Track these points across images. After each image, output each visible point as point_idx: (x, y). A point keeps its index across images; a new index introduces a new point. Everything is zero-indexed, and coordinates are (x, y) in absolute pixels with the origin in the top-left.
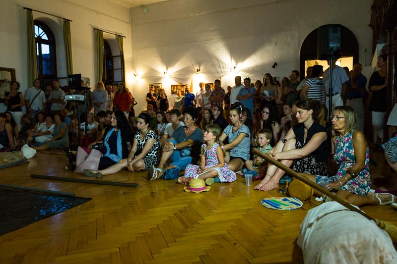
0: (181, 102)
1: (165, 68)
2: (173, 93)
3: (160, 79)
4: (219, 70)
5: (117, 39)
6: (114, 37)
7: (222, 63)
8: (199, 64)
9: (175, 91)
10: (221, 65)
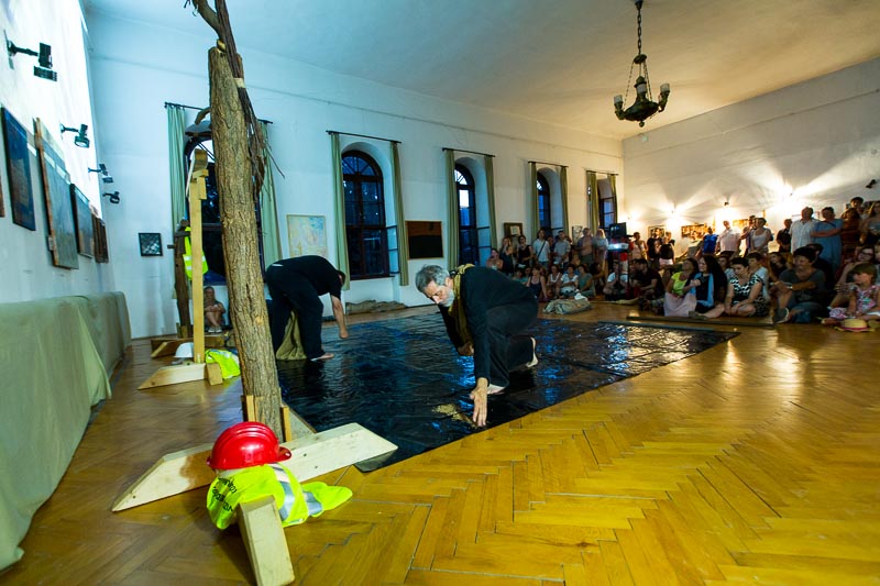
0: (698, 247)
1: (672, 205)
2: (684, 236)
3: (664, 219)
4: (761, 200)
5: (609, 179)
6: (606, 176)
7: (768, 190)
8: (728, 195)
9: (687, 232)
10: (766, 193)
